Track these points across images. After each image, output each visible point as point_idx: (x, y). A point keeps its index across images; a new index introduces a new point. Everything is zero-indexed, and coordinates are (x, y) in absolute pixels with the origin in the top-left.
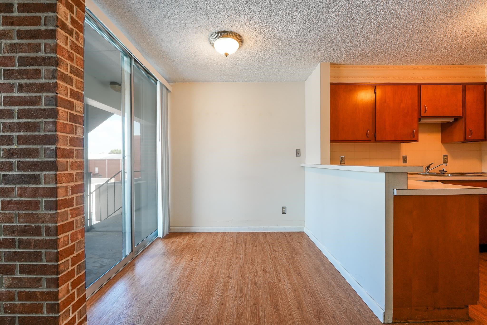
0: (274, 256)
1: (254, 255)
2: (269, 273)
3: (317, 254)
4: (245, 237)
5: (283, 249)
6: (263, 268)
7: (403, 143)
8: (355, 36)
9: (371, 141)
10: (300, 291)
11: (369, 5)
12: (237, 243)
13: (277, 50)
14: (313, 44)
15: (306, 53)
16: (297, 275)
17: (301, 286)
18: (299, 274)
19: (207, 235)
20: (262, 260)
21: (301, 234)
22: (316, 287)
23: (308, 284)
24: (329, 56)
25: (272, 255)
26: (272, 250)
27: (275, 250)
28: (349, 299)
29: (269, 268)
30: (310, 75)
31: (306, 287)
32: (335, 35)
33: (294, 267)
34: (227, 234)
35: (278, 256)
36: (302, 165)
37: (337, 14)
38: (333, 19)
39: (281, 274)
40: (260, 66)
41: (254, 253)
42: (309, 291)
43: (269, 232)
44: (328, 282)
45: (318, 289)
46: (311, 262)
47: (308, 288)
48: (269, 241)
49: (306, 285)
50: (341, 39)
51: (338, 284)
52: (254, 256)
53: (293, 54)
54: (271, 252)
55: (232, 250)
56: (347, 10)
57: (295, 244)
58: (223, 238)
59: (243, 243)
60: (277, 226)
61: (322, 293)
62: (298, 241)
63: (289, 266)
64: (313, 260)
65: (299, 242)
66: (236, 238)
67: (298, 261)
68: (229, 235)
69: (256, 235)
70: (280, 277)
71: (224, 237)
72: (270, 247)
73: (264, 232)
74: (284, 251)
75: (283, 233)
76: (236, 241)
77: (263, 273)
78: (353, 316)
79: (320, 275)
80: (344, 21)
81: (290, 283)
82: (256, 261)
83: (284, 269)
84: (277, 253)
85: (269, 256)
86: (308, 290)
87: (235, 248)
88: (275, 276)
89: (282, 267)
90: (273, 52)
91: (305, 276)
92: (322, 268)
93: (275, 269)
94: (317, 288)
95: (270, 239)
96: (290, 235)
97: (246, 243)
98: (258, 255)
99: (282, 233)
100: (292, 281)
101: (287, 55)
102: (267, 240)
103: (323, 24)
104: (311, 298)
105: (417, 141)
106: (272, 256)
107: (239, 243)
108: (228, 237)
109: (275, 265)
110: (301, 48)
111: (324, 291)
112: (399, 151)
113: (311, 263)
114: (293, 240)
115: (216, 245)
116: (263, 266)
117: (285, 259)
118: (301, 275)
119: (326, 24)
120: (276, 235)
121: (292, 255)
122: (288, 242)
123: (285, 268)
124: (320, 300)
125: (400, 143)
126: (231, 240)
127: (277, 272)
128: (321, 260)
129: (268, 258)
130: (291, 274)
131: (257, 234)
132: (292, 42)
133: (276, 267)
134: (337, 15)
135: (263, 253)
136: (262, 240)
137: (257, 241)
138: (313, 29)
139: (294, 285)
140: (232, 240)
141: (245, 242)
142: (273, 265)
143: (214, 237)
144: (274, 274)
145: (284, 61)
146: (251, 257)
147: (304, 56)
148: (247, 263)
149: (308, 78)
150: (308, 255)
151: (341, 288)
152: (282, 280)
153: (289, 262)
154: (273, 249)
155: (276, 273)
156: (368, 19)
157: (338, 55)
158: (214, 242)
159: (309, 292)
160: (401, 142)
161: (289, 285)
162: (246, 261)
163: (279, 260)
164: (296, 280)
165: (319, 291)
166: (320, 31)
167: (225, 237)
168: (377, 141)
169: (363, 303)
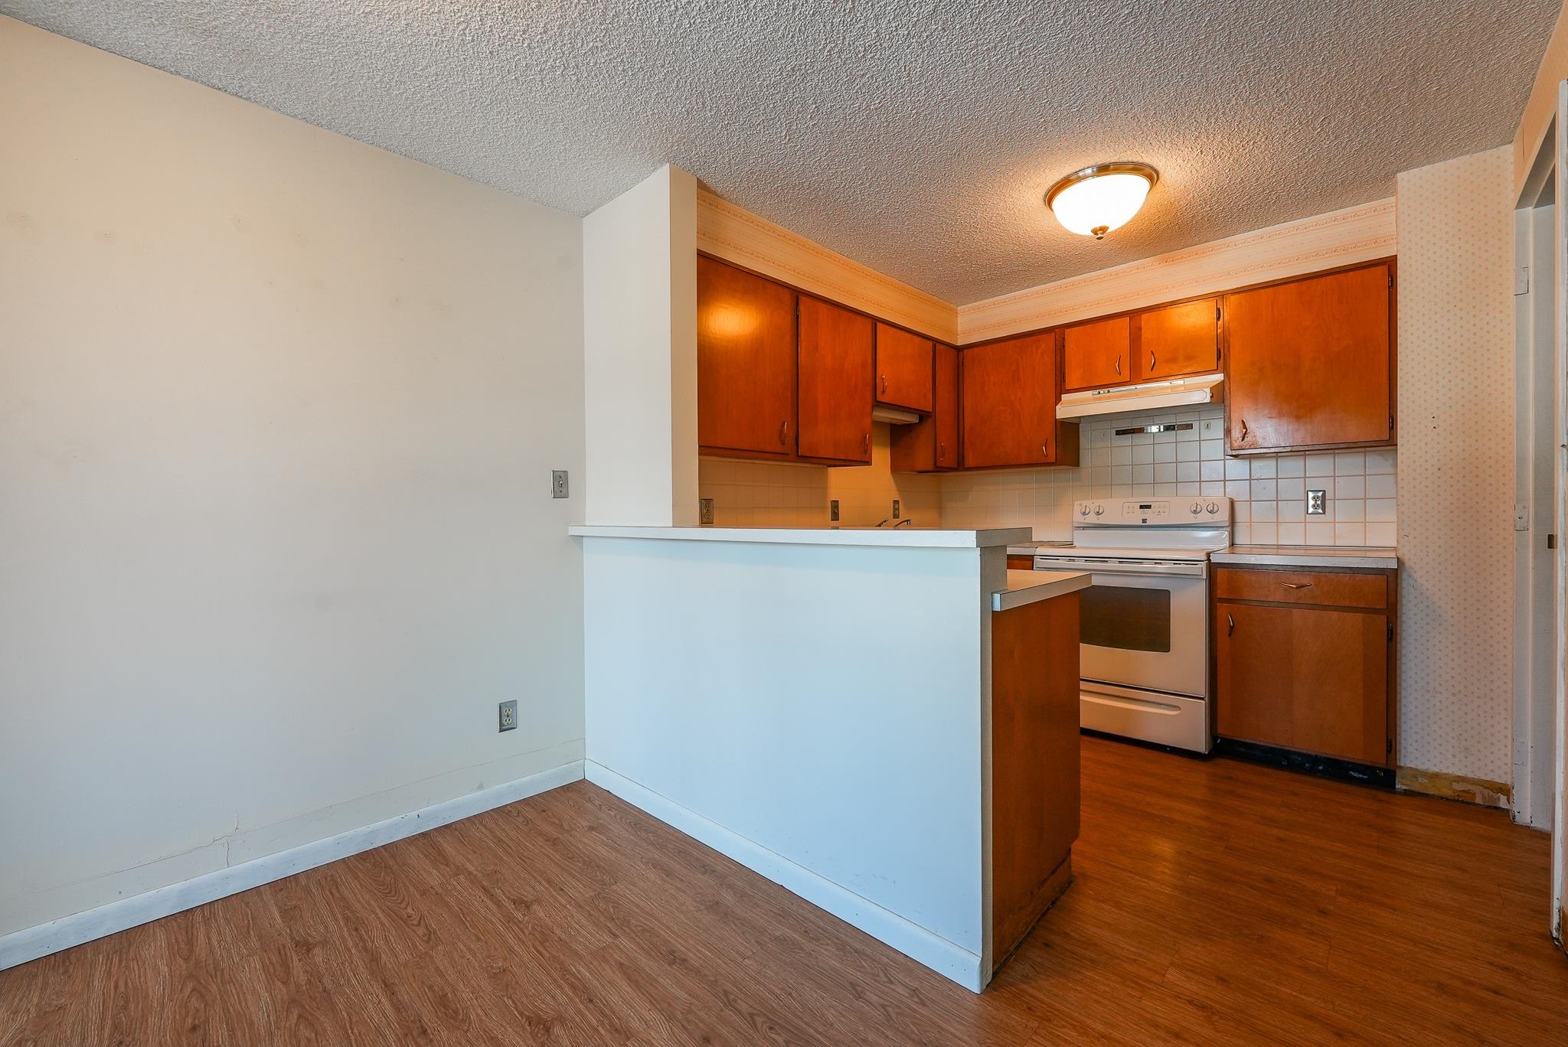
0: (534, 929)
1: (437, 969)
2: (561, 1019)
3: (681, 851)
4: (335, 892)
5: (549, 881)
6: (521, 1014)
7: (835, 466)
8: (809, 116)
9: (788, 454)
10: (724, 1031)
11: (895, 33)
12: (305, 947)
13: (545, 32)
14: (686, 82)
15: (647, 103)
16: (669, 968)
17: (714, 1009)
18: (674, 958)
19: (40, 979)
20: (490, 977)
21: (579, 791)
22: (759, 983)
23: (729, 987)
24: (705, 151)
25: (521, 930)
26: (511, 907)
27: (522, 902)
28: (864, 967)
29: (549, 999)
30: (611, 199)
31: (730, 1004)
32: (765, 83)
33: (638, 940)
34: (207, 921)
35: (548, 921)
36: (574, 531)
37: (813, 5)
38: (793, 18)
39: (614, 999)
40: (433, 70)
41: (431, 957)
42: (750, 1010)
43: (446, 826)
44: (776, 938)
45: (771, 986)
46: (679, 889)
47: (739, 1001)
48: (471, 868)
49: (726, 993)
50: (771, 106)
51: (806, 932)
52: (441, 975)
53: (602, 83)
54: (509, 919)
55: (293, 1001)
56: (845, 10)
57: (586, 841)
58: (191, 951)
59: (340, 928)
60: (481, 787)
61: (790, 994)
62: (585, 824)
63: (617, 946)
64: (682, 880)
65: (592, 828)
66: (279, 920)
67: (638, 906)
68: (225, 919)
69: (391, 862)
70: (614, 1013)
71: (190, 943)
72: (492, 897)
73: (424, 835)
74: (562, 890)
75: (509, 808)
76: (292, 939)
77: (535, 1040)
78: (914, 1021)
79: (737, 923)
80: (813, 47)
81: (671, 1018)
82: (466, 994)
83: (607, 967)
84: (539, 911)
85: (512, 941)
86: (743, 1007)
87: (303, 979)
88: (594, 1022)
89: (595, 963)
90: (524, 32)
91: (700, 958)
92: (728, 897)
93: (573, 987)
94: (765, 986)
95: (468, 860)
96: (544, 811)
97: (356, 925)
98: (456, 957)
99: (502, 812)
100: (669, 1004)
101: (574, 78)
102: (457, 868)
103: (758, 21)
104: (773, 1036)
105: (868, 463)
106: (527, 933)
107: (311, 940)
108: (219, 933)
109: (565, 970)
110: (641, 75)
111: (791, 981)
112: (824, 487)
113: (685, 892)
114: (566, 827)
115: (153, 1020)
116: (513, 1002)
117: (584, 921)
118: (685, 960)
119: (766, 23)
120: (483, 830)
121: (600, 893)
122: (554, 842)
123: (607, 962)
124: (804, 1026)
125: (825, 467)
126: (254, 943)
127: (591, 1001)
128: (705, 869)
129: (511, 950)
130: (648, 975)
131: (393, 857)
132: (622, 30)
133: (574, 976)
134: (811, 12)
135: (479, 939)
136: (434, 878)
137: (412, 889)
138: (721, 19)
139: (688, 1021)
140: (260, 938)
141: (347, 919)
142: (554, 975)
143: (114, 970)
144: (583, 1015)
145: (550, 98)
146: (431, 987)
147: (634, 112)
148: (424, 1032)
149: (598, 206)
150: (656, 865)
151: (822, 942)
152: (635, 1024)
153: (609, 925)
154: (508, 898)
155: (591, 1006)
156: (865, 79)
157: (733, 161)
158: (125, 1007)
159: (751, 1015)
160: (832, 462)
161: (671, 1029)
162: (414, 1022)
163: (563, 936)
164: (683, 995)
165: (778, 992)
166: (734, 42)
167: (202, 938)
168: (801, 456)
169: (901, 959)
